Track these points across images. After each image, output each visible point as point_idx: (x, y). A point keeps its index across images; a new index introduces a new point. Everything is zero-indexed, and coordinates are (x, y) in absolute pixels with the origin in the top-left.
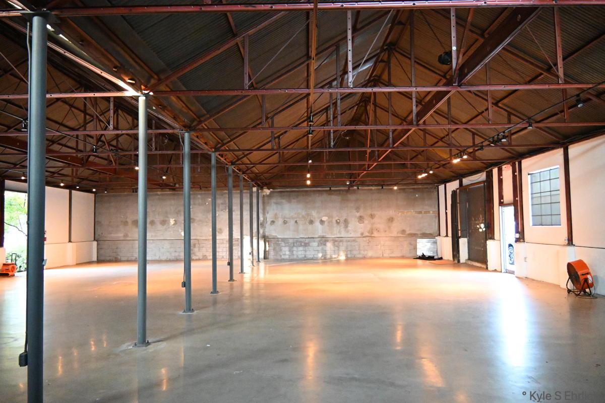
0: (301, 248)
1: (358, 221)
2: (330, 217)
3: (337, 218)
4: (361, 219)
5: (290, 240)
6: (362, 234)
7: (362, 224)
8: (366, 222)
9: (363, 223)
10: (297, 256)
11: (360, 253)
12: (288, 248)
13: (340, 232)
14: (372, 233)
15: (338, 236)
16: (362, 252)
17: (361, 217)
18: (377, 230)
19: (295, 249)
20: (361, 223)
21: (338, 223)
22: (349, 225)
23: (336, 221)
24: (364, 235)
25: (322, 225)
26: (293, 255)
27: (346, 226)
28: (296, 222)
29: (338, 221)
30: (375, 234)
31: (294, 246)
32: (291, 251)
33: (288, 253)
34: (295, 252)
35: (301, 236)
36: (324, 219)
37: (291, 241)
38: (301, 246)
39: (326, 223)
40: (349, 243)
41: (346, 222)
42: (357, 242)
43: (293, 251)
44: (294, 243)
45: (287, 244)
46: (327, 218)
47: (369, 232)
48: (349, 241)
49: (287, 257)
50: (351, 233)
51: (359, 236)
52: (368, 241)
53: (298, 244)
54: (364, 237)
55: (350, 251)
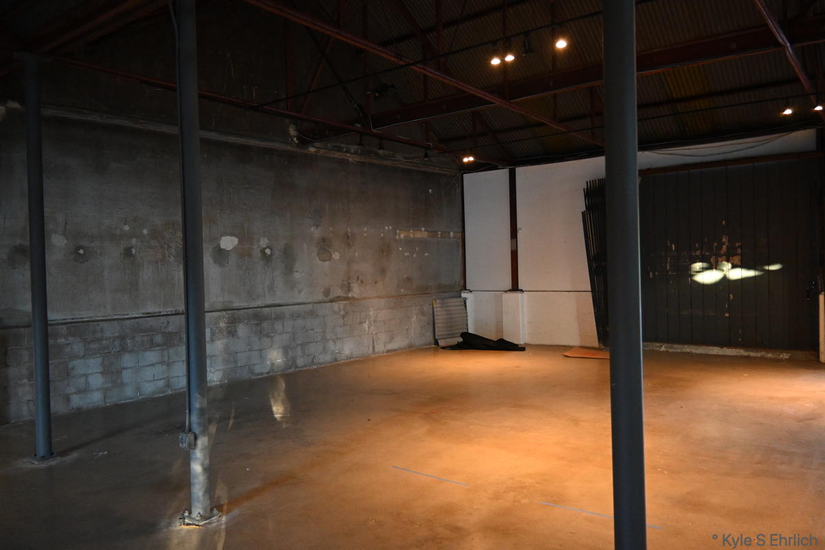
0: (152, 356)
1: (318, 254)
2: (245, 237)
3: (264, 242)
4: (324, 247)
5: (105, 325)
6: (327, 293)
7: (327, 263)
8: (336, 256)
9: (330, 259)
10: (138, 389)
11: (325, 350)
12: (100, 360)
13: (271, 288)
14: (349, 289)
15: (269, 301)
16: (331, 346)
17: (324, 240)
18: (358, 277)
19: (128, 360)
20: (324, 261)
21: (267, 259)
22: (297, 266)
23: (263, 251)
24: (331, 297)
25: (221, 265)
26: (122, 385)
27: (289, 269)
28: (128, 252)
29: (268, 251)
30: (356, 291)
31: (124, 349)
32: (112, 373)
33: (97, 380)
34: (127, 376)
35: (151, 309)
36: (228, 243)
37: (110, 331)
38: (152, 345)
39: (233, 260)
40: (300, 322)
41: (289, 257)
42: (317, 316)
43: (119, 372)
44: (122, 338)
45: (93, 346)
46: (235, 241)
47: (342, 287)
48: (299, 316)
49: (96, 398)
50: (300, 291)
51: (321, 297)
52: (342, 313)
53: (138, 339)
54: (331, 301)
55: (302, 345)
